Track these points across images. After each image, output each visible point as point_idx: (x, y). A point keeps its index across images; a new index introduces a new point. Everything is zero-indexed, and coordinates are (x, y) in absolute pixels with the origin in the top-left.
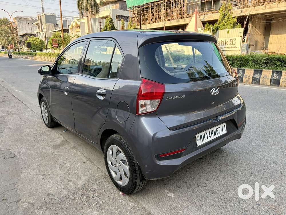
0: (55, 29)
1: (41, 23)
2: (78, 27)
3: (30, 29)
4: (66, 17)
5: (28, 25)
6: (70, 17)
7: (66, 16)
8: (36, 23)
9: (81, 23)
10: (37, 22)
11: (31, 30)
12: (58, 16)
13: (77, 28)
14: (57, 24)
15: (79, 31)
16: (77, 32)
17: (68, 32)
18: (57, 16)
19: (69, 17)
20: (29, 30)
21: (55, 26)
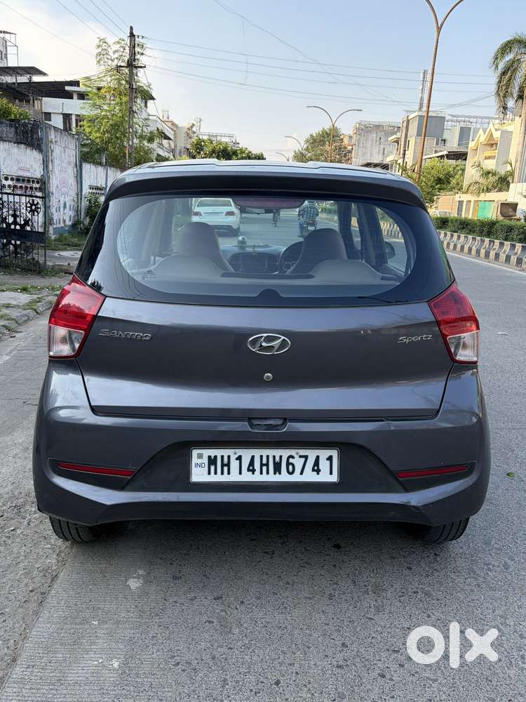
0: (436, 152)
1: (406, 137)
2: (492, 145)
3: (382, 152)
4: (471, 120)
5: (378, 143)
6: (482, 118)
7: (470, 117)
8: (394, 136)
9: (504, 132)
10: (399, 135)
11: (384, 154)
12: (450, 118)
13: (488, 148)
14: (444, 137)
15: (494, 155)
16: (486, 158)
17: (465, 159)
18: (448, 117)
19: (480, 117)
20: (379, 153)
21: (437, 144)
